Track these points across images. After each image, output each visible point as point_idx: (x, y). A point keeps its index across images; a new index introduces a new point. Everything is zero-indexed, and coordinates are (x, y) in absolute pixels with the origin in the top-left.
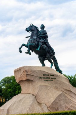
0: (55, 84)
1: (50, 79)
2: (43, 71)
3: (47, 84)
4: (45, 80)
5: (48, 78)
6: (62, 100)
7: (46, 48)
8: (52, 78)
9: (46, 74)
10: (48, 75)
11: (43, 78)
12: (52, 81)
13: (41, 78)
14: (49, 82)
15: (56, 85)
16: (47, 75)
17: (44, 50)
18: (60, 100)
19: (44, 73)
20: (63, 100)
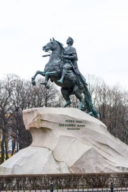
0: (83, 134)
1: (75, 127)
2: (66, 116)
3: (70, 133)
4: (68, 129)
5: (73, 125)
6: (90, 158)
7: (73, 78)
8: (78, 126)
9: (71, 119)
10: (74, 121)
11: (66, 125)
12: (79, 129)
13: (61, 125)
14: (73, 131)
15: (85, 136)
16: (71, 121)
17: (71, 81)
18: (88, 158)
19: (68, 118)
20: (93, 158)
